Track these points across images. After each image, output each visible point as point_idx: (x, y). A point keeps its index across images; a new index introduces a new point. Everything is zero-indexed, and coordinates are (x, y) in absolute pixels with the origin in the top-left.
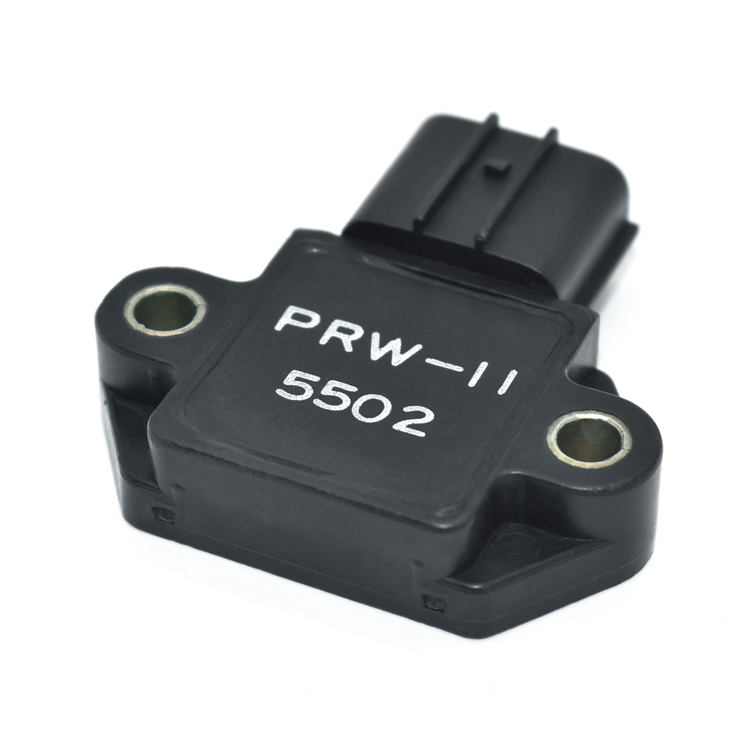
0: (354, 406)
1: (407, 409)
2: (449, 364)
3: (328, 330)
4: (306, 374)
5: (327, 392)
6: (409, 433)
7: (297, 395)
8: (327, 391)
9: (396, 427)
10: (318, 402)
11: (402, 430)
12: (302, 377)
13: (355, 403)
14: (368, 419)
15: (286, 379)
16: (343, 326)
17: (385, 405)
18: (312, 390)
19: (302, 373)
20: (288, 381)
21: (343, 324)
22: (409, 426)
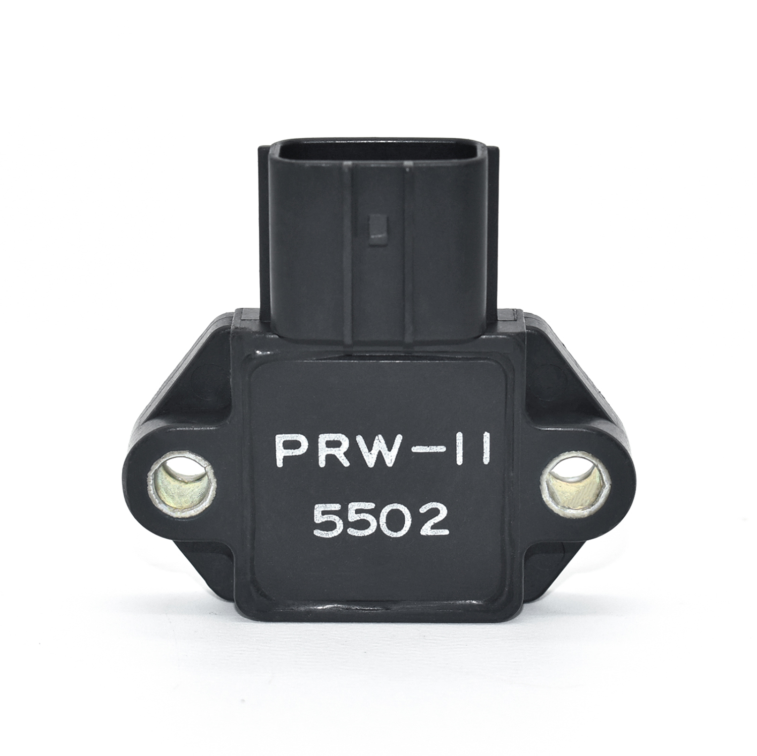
0: (381, 523)
1: (423, 510)
3: (319, 450)
4: (327, 504)
6: (436, 535)
7: (332, 530)
8: (353, 517)
9: (423, 532)
10: (352, 532)
11: (429, 534)
12: (326, 509)
13: (380, 520)
14: (398, 532)
15: (315, 517)
16: (329, 439)
17: (403, 512)
18: (341, 521)
19: (324, 505)
20: (317, 519)
21: (327, 437)
22: (433, 527)
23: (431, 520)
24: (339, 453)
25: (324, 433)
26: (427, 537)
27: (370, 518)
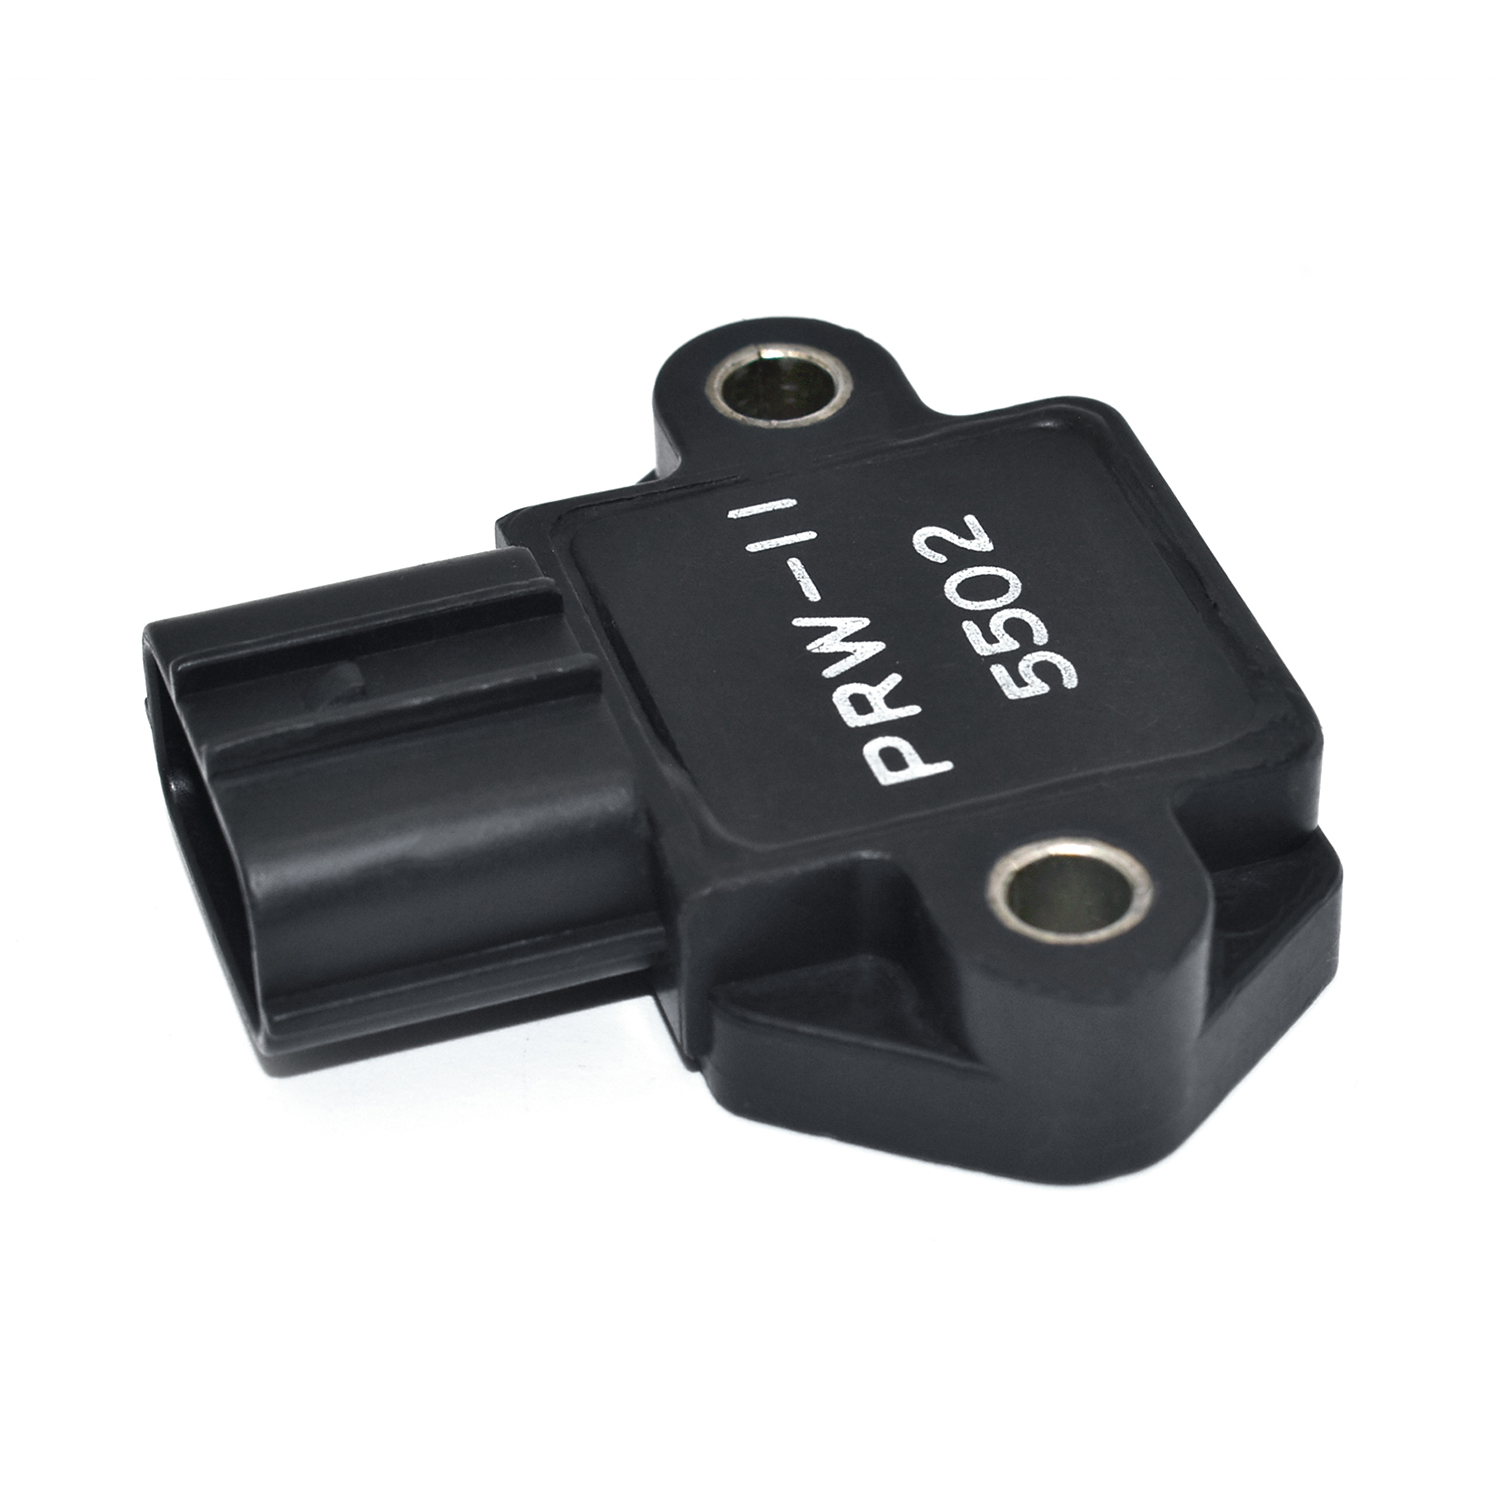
0: (1000, 605)
1: (941, 558)
2: (797, 576)
3: (884, 720)
4: (1000, 684)
5: (1009, 643)
6: (983, 531)
7: (1055, 666)
8: (1007, 644)
9: (990, 547)
10: (1041, 634)
11: (985, 537)
12: (1012, 682)
13: (994, 607)
14: (1007, 578)
15: (1037, 694)
16: (854, 713)
17: (959, 582)
18: (1025, 658)
19: (1004, 689)
20: (1039, 689)
21: (849, 716)
22: (970, 536)
23: (958, 544)
24: (876, 694)
25: (844, 723)
26: (992, 538)
27: (996, 624)
